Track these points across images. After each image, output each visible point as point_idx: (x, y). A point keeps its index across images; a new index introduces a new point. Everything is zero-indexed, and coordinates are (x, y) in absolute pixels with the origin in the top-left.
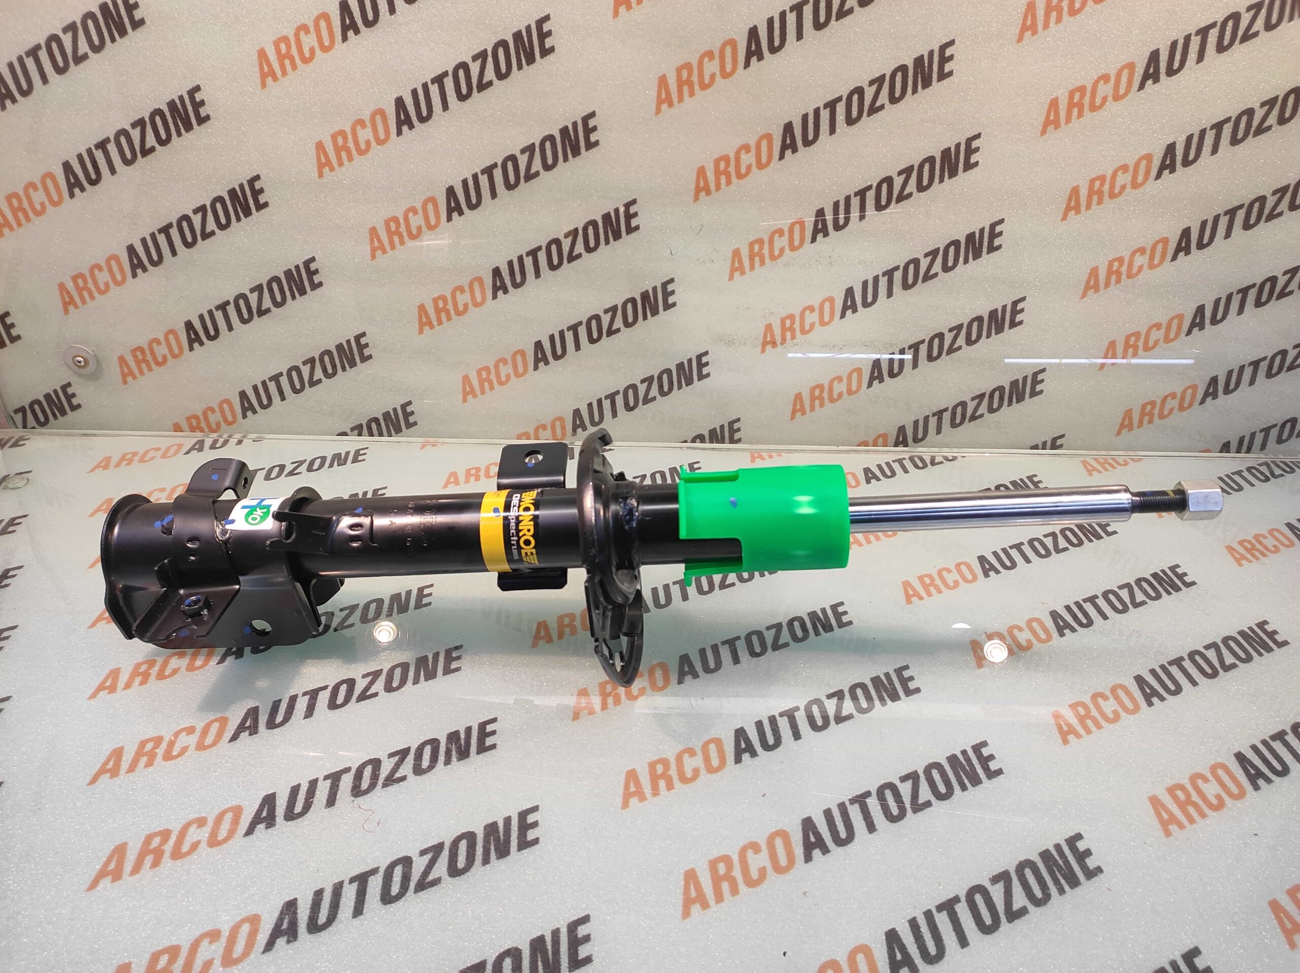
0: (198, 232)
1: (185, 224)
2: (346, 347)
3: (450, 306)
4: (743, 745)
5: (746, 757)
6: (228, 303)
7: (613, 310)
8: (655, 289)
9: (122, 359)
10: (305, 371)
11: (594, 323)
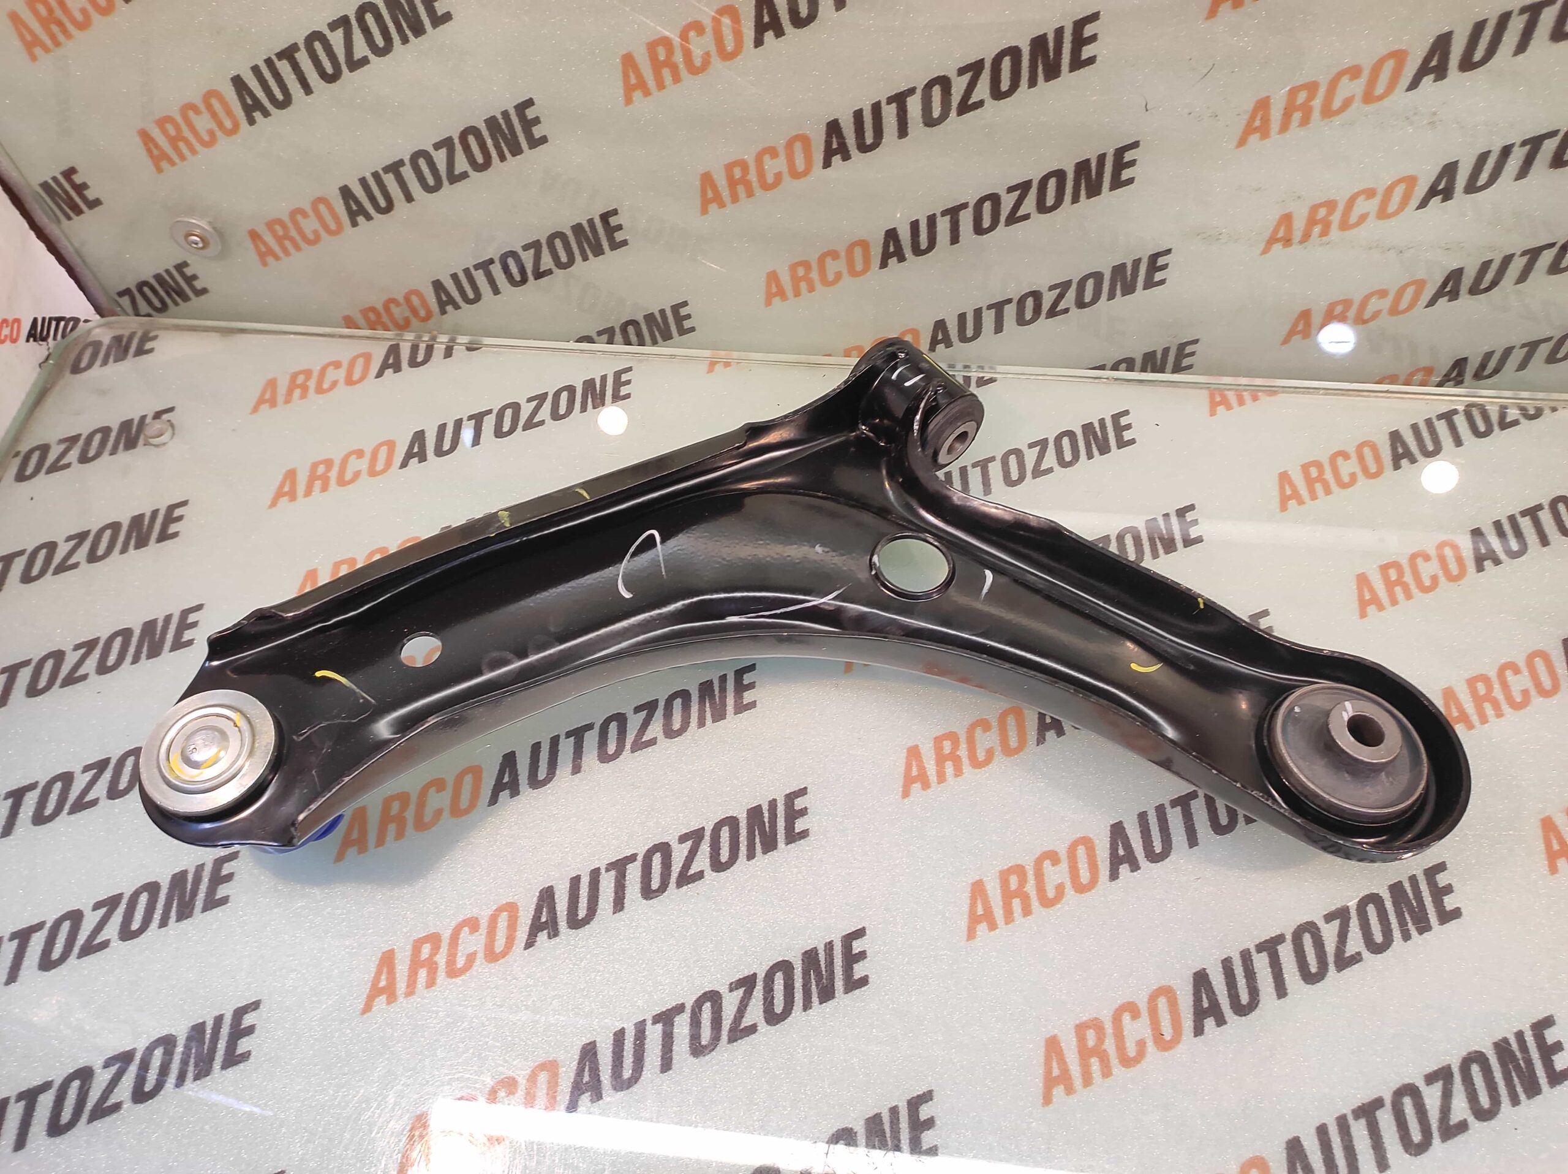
0: (342, 58)
1: (318, 46)
2: (587, 229)
3: (753, 176)
4: (1206, 1004)
5: (1209, 1023)
6: (401, 163)
7: (1024, 187)
8: (1102, 158)
9: (254, 236)
10: (528, 258)
11: (987, 206)
